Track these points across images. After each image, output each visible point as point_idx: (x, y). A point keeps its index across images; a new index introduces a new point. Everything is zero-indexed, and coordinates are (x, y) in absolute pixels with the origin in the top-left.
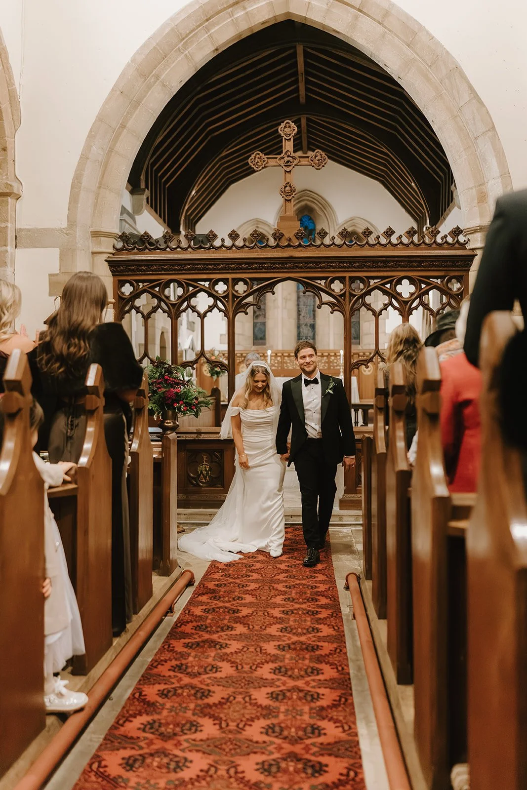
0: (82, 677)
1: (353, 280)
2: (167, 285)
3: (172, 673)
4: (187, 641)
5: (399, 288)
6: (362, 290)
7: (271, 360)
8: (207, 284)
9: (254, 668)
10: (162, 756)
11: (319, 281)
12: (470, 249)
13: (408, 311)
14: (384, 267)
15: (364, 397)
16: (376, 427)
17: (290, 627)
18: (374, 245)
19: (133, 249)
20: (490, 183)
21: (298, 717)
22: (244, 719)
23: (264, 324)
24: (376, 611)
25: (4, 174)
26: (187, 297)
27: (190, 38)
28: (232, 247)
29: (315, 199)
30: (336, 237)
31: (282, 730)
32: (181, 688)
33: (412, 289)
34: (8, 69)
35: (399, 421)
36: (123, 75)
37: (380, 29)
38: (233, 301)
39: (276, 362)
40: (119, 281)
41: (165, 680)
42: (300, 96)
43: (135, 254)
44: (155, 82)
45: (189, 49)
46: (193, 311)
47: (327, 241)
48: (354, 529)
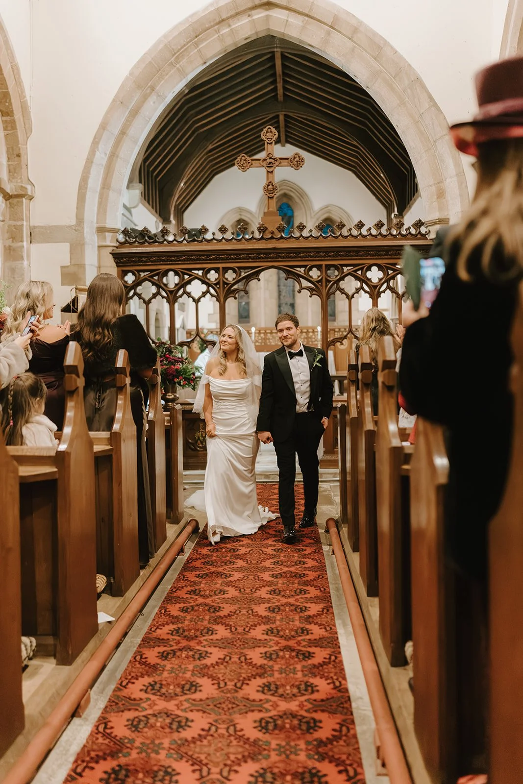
0: (120, 598)
1: (328, 267)
2: (165, 273)
3: (188, 596)
4: (198, 573)
5: (369, 274)
6: (337, 276)
7: (255, 336)
8: (200, 273)
9: (253, 590)
10: (188, 650)
11: (298, 269)
12: (431, 240)
13: (377, 295)
14: (356, 256)
15: (340, 369)
16: (349, 396)
17: (281, 561)
18: (347, 237)
19: (134, 242)
20: (448, 181)
21: (291, 623)
22: (249, 625)
23: (248, 304)
24: (351, 546)
25: (19, 178)
26: (183, 285)
27: (181, 53)
28: (222, 239)
29: (292, 188)
30: (314, 230)
31: (278, 631)
32: (197, 605)
33: (381, 274)
34: (20, 84)
35: (367, 391)
36: (122, 87)
37: (350, 44)
38: (224, 288)
39: (260, 338)
40: (123, 271)
41: (185, 601)
42: (279, 96)
43: (137, 247)
44: (151, 93)
45: (181, 63)
46: (189, 297)
47: (305, 233)
48: (332, 484)
